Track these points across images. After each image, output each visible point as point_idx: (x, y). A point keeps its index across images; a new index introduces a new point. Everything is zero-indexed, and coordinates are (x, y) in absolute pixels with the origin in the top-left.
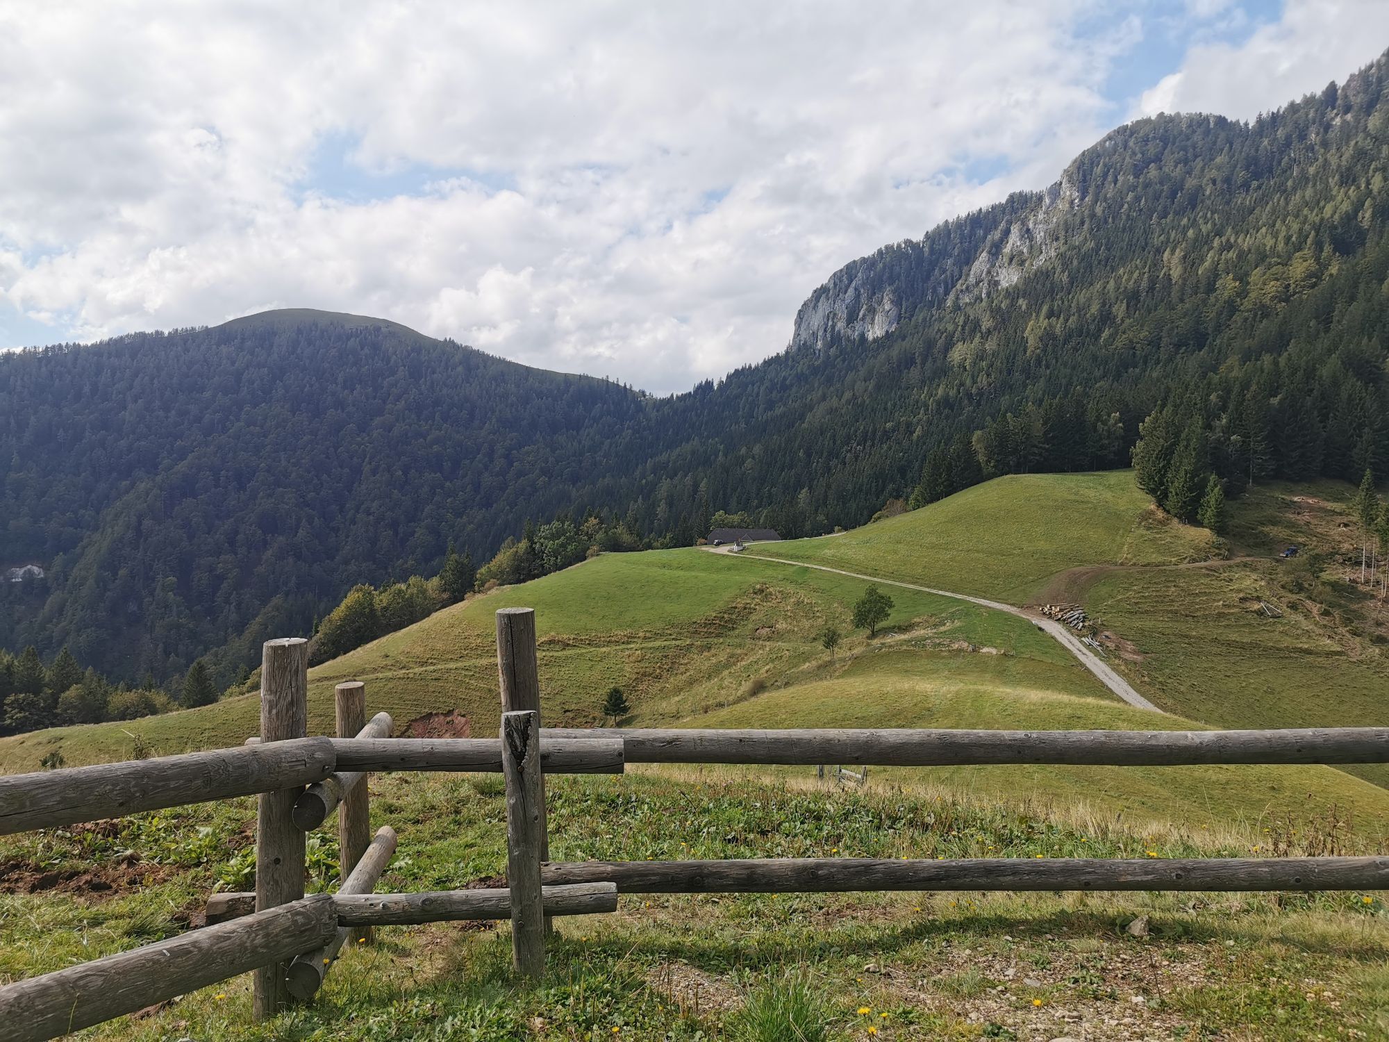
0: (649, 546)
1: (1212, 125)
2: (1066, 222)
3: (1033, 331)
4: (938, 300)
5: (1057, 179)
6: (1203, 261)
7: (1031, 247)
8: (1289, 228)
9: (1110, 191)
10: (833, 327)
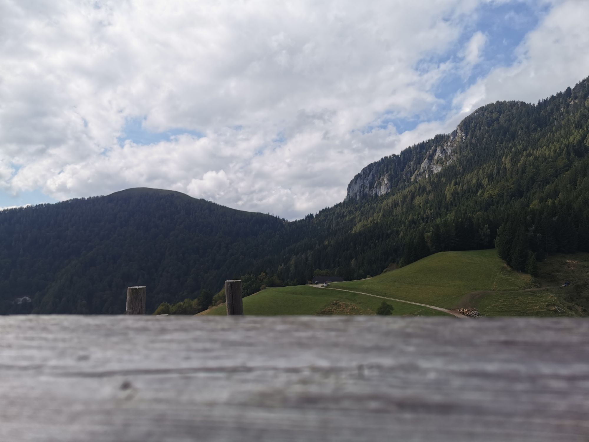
0: (287, 285)
1: (519, 105)
2: (460, 146)
3: (449, 190)
4: (408, 178)
5: (455, 129)
6: (519, 161)
7: (446, 157)
8: (555, 147)
9: (478, 133)
10: (364, 190)
